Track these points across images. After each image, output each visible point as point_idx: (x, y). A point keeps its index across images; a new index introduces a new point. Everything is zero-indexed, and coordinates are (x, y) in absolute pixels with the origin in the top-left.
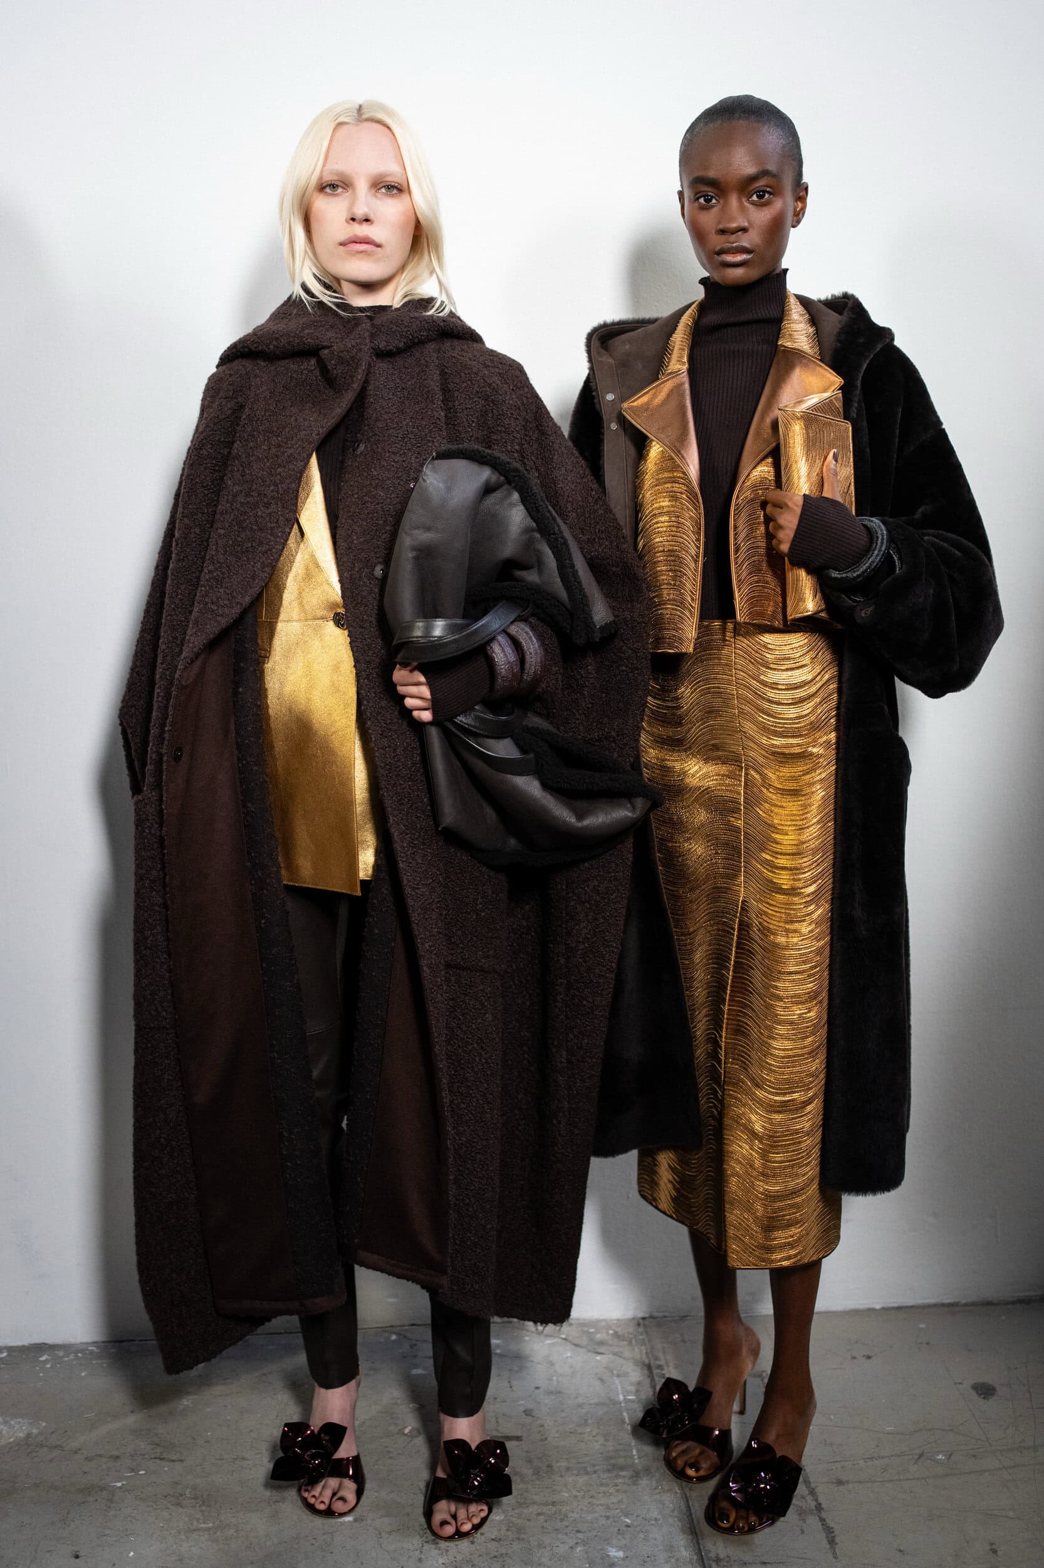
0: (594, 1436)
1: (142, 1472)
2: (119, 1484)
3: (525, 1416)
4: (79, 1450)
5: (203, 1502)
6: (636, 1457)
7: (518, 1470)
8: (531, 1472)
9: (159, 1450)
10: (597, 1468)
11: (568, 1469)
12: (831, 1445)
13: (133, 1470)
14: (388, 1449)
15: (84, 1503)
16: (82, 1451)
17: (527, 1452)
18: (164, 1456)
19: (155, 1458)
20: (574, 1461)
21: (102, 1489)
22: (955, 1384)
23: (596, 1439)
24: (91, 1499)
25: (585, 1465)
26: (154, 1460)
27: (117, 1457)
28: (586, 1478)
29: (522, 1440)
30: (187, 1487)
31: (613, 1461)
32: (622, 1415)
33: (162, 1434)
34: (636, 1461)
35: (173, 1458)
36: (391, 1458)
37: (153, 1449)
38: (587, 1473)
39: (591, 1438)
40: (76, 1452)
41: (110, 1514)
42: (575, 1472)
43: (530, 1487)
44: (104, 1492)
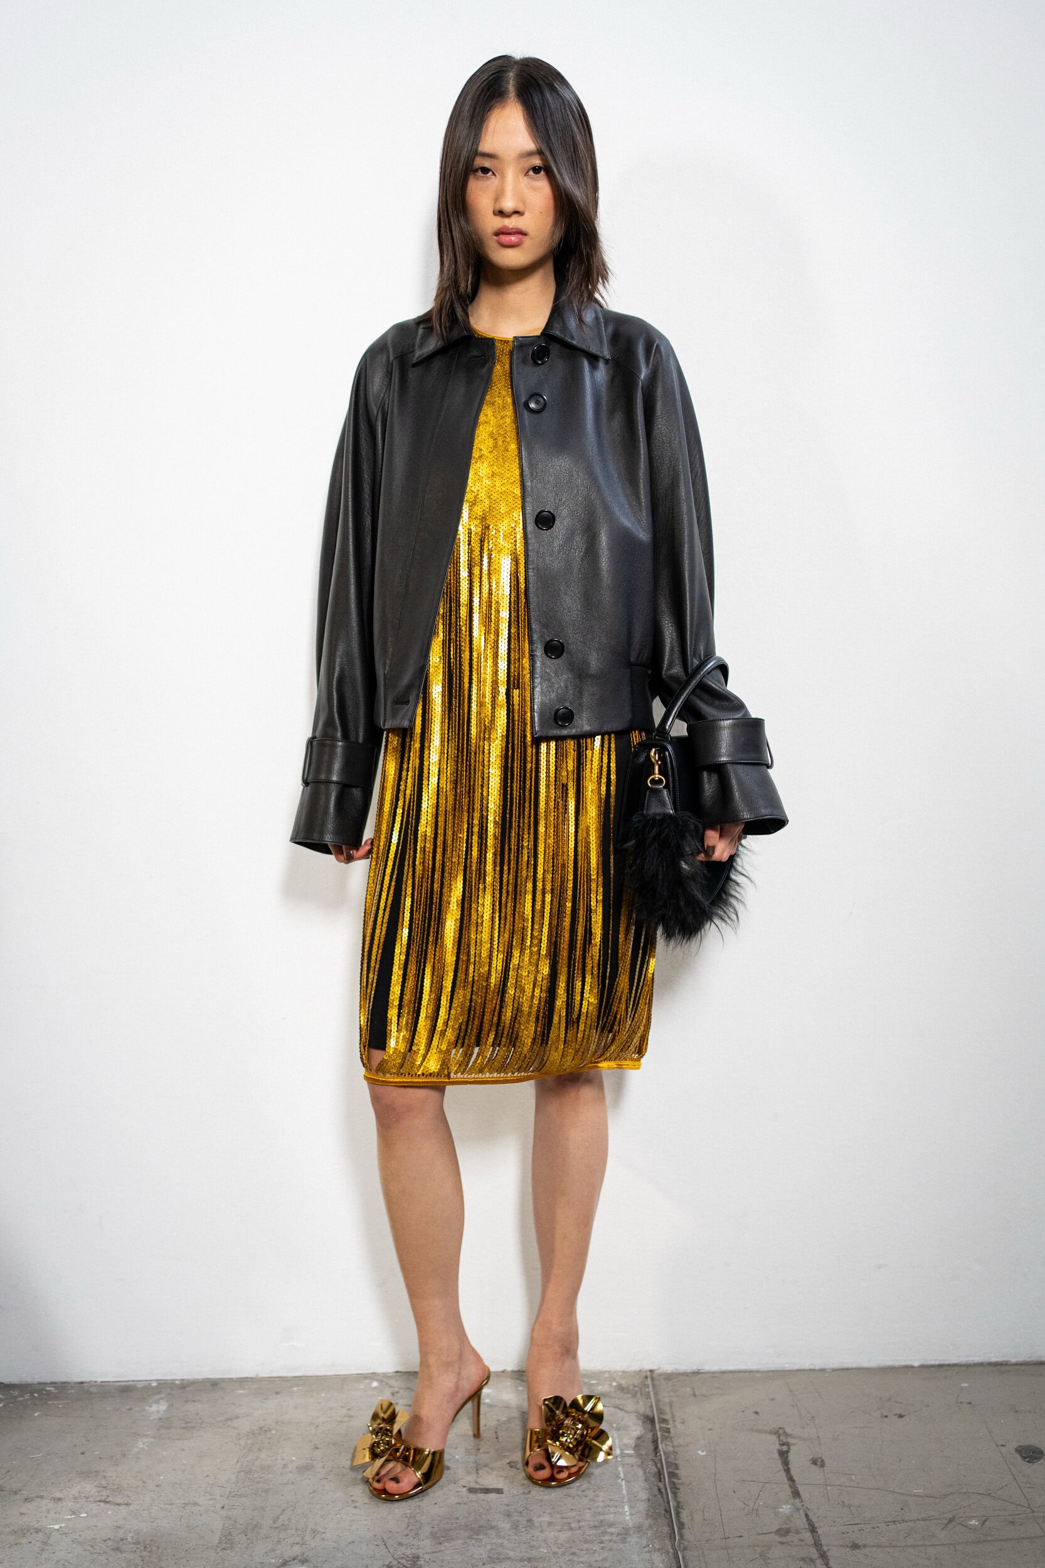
0: (583, 1491)
1: (84, 1515)
2: (57, 1527)
3: (508, 1468)
4: (20, 1490)
5: (145, 1547)
6: (627, 1513)
7: (494, 1524)
8: (508, 1526)
9: (104, 1493)
10: (582, 1524)
11: (550, 1524)
12: (849, 1506)
13: (74, 1513)
14: (353, 1498)
15: (16, 1544)
16: (21, 1492)
17: (507, 1505)
18: (111, 1499)
19: (99, 1501)
20: (558, 1516)
21: (38, 1531)
22: (997, 1446)
23: (584, 1493)
24: (24, 1541)
25: (569, 1520)
26: (98, 1503)
27: (59, 1499)
28: (569, 1534)
29: (502, 1493)
30: (130, 1532)
31: (601, 1518)
32: (616, 1469)
33: (111, 1477)
34: (627, 1518)
35: (119, 1502)
36: (355, 1507)
37: (99, 1492)
38: (571, 1529)
39: (580, 1493)
40: (16, 1493)
41: (42, 1557)
42: (559, 1528)
43: (505, 1542)
44: (40, 1534)
